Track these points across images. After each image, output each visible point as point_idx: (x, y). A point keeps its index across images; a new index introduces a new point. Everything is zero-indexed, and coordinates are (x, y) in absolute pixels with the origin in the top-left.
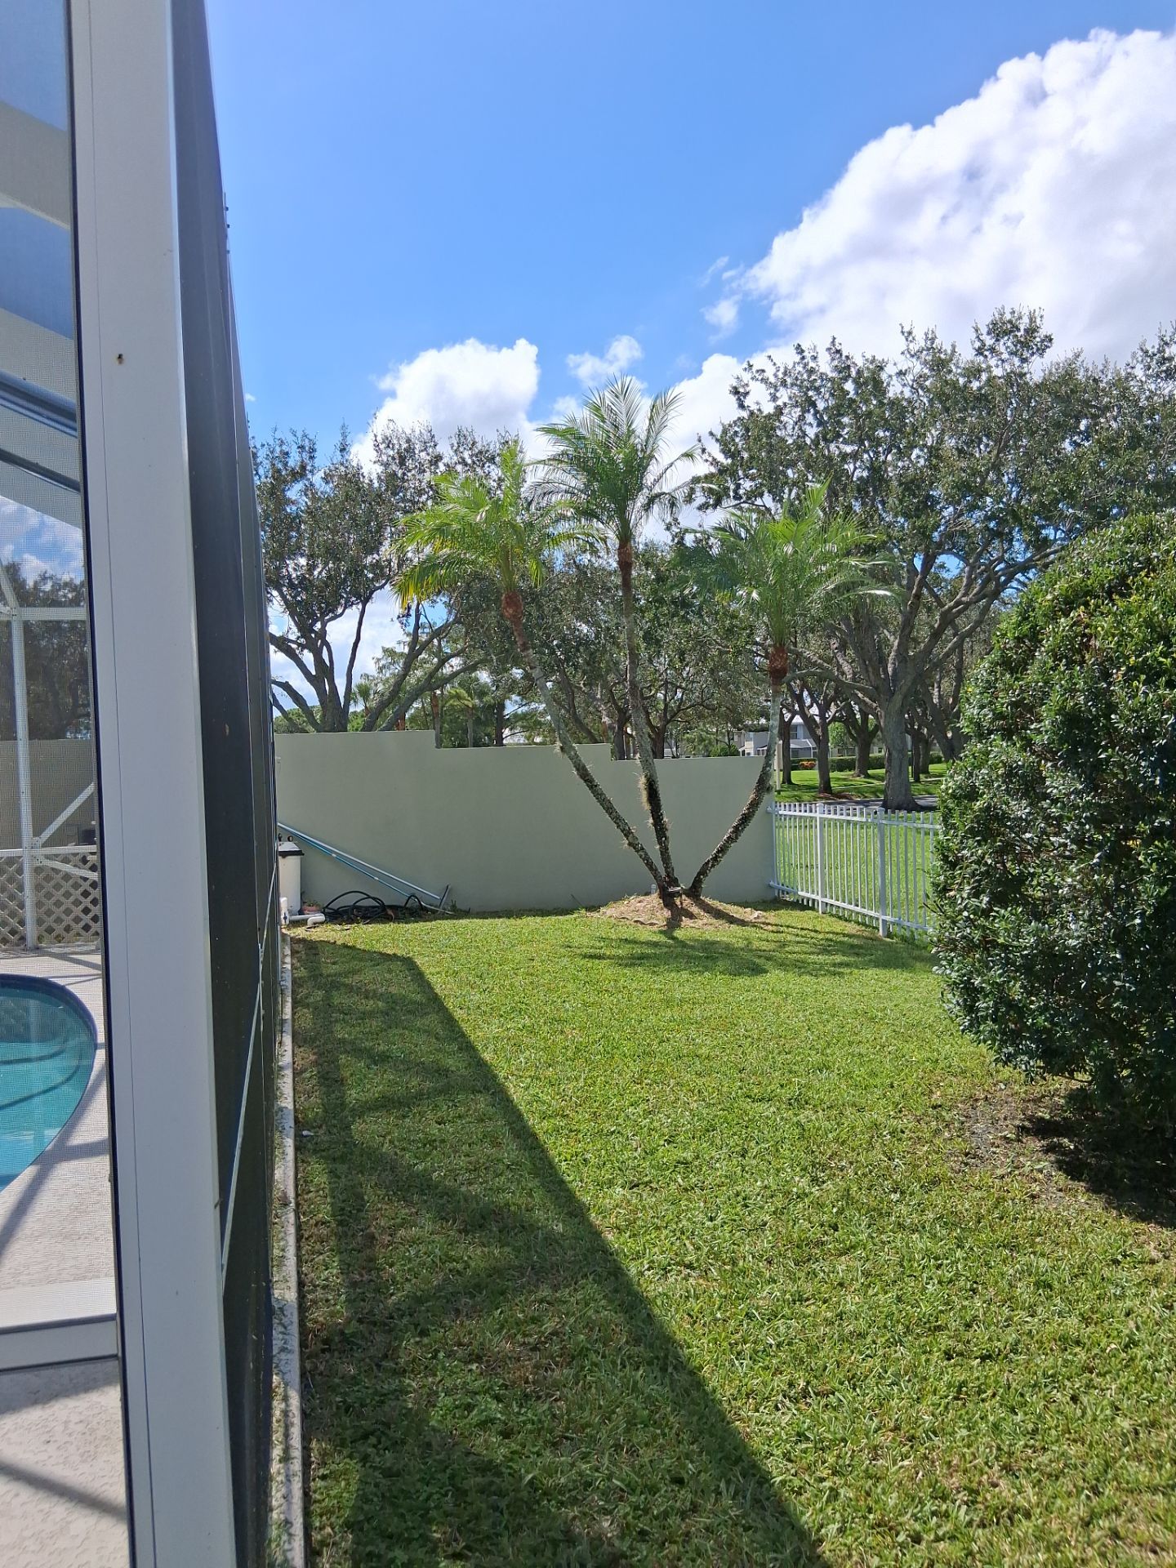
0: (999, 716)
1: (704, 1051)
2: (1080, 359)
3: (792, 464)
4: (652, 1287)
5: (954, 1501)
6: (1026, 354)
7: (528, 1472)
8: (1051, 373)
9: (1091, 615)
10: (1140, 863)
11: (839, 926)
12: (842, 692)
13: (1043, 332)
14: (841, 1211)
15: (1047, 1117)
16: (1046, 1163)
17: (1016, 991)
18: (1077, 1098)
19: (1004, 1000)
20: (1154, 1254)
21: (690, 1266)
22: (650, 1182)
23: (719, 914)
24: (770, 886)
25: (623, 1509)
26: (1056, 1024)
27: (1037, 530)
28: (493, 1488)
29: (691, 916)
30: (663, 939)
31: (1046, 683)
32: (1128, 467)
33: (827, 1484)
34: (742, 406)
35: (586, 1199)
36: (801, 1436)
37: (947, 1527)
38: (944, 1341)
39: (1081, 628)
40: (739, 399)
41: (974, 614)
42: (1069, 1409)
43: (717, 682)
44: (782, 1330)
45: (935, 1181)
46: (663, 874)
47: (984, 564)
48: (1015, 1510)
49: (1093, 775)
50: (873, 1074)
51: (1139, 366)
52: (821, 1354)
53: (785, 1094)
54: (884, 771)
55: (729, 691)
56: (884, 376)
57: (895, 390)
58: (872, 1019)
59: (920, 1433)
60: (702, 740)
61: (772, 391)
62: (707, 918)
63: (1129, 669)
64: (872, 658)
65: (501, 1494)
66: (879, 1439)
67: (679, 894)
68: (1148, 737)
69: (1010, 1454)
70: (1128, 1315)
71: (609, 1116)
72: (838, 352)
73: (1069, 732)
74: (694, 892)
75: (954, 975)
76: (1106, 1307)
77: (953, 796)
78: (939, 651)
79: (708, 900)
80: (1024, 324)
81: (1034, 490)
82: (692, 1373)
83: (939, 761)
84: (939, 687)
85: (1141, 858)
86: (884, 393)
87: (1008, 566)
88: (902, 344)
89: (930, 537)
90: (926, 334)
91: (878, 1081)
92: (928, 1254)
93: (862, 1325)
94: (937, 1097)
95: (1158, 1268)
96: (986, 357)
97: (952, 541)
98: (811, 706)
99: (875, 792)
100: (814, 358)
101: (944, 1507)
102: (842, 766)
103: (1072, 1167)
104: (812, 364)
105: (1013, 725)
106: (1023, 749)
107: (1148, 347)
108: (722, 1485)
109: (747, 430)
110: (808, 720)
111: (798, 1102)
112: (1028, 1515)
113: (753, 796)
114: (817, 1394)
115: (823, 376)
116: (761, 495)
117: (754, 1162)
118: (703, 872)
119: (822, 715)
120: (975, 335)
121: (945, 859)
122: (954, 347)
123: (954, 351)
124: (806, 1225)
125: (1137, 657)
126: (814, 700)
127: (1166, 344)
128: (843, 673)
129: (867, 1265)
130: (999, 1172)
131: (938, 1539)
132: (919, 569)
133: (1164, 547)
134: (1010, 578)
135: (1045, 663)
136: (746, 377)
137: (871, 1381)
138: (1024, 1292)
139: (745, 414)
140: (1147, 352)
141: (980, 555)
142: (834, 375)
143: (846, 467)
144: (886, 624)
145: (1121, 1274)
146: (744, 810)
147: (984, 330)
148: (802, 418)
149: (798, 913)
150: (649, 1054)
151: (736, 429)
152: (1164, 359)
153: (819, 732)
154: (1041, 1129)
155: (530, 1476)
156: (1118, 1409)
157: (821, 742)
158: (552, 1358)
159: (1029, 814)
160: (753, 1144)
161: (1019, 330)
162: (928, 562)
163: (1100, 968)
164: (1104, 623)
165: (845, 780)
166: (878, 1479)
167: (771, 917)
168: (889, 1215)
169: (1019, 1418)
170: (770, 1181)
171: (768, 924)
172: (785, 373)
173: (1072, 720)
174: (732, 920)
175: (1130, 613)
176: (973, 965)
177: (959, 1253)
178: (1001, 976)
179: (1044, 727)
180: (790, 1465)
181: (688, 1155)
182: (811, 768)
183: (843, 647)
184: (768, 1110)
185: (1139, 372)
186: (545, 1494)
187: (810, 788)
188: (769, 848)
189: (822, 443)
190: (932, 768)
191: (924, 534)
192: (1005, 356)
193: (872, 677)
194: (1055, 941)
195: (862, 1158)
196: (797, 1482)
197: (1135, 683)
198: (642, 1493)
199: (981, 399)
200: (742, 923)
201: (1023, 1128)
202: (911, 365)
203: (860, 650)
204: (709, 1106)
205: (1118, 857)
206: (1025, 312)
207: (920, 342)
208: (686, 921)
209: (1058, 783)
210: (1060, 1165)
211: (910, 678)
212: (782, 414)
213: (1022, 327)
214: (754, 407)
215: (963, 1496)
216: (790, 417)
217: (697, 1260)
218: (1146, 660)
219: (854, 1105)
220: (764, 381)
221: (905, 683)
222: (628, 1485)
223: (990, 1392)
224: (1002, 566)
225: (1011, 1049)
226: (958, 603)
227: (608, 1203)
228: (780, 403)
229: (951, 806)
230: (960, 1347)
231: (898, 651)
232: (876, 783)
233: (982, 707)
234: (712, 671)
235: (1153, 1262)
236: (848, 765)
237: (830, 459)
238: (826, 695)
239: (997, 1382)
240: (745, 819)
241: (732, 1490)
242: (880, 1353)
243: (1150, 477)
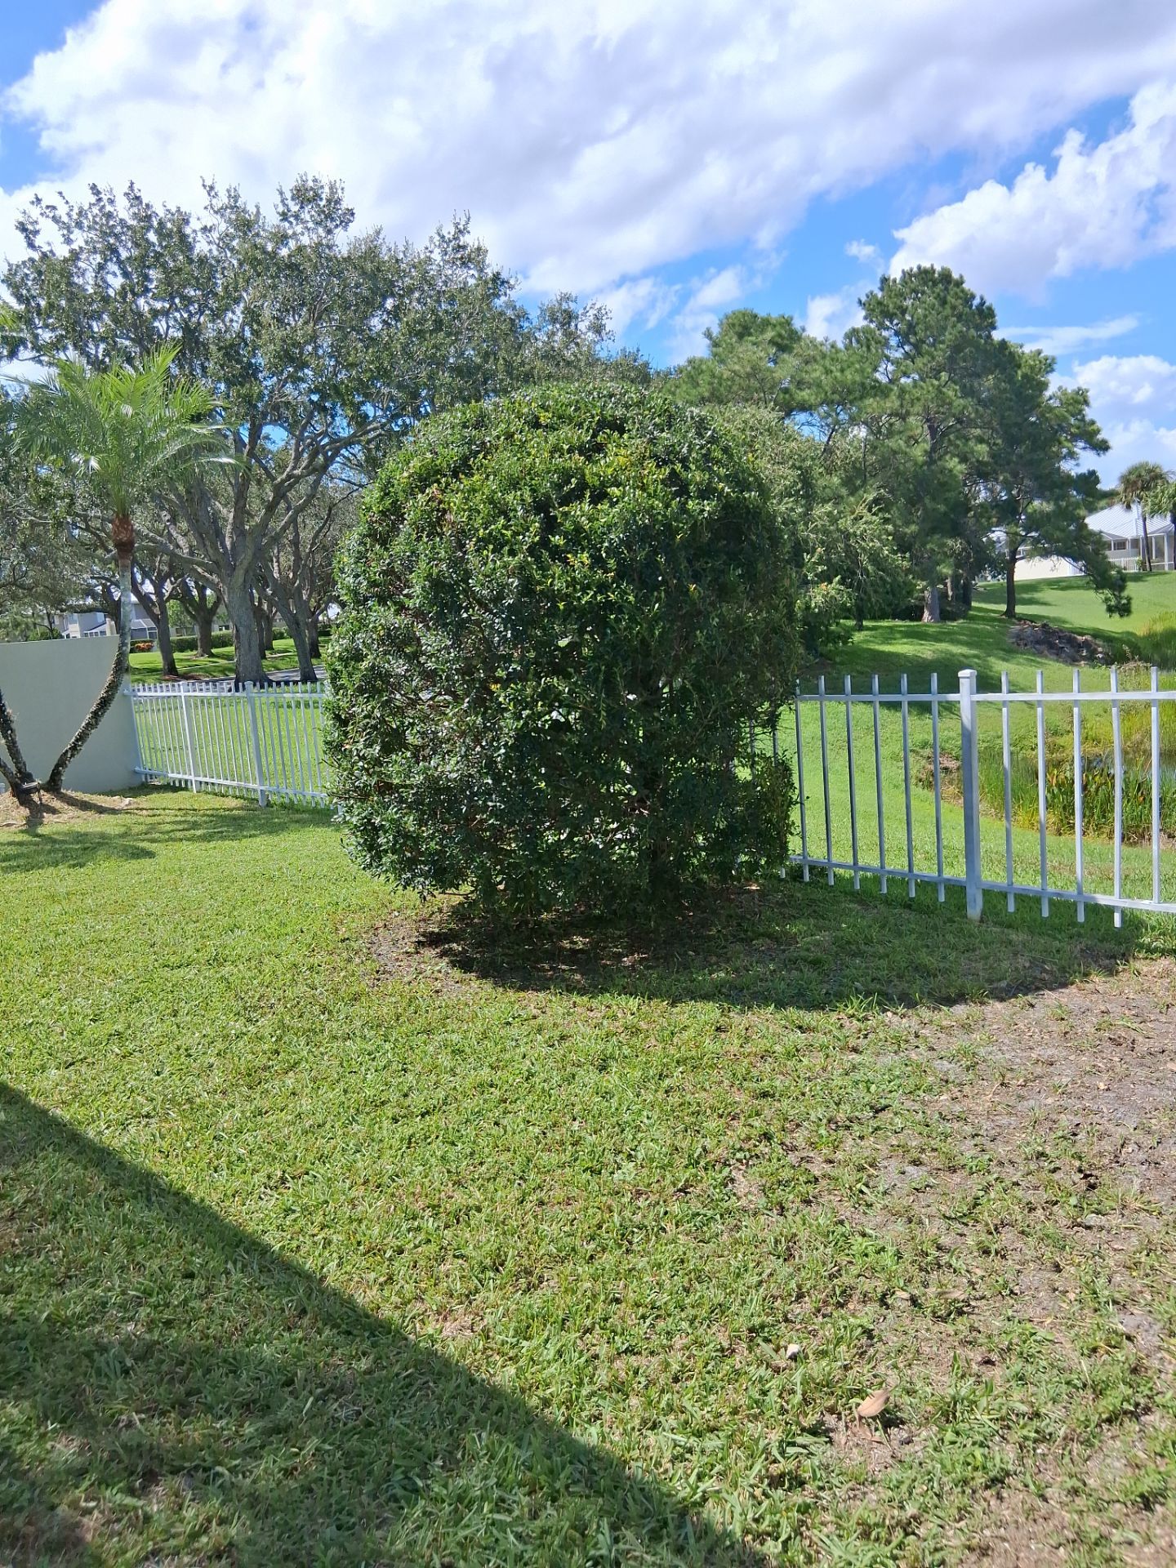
0: (373, 584)
1: (107, 935)
2: (381, 236)
3: (98, 316)
4: (114, 1140)
5: (422, 1218)
6: (330, 225)
7: (41, 1312)
8: (355, 247)
9: (443, 492)
10: (501, 703)
11: (217, 802)
12: (177, 568)
13: (344, 205)
14: (279, 1039)
15: (437, 930)
16: (443, 963)
17: (410, 824)
18: (458, 913)
19: (401, 833)
20: (535, 1012)
21: (148, 1116)
22: (85, 1058)
23: (85, 806)
24: (135, 772)
25: (143, 1312)
26: (446, 846)
27: (357, 407)
28: (10, 1336)
29: (54, 811)
30: (25, 838)
31: (413, 552)
32: (434, 351)
33: (320, 1237)
34: (31, 245)
35: (23, 1087)
36: (288, 1211)
37: (422, 1236)
38: (390, 1111)
39: (435, 504)
40: (27, 237)
41: (303, 488)
42: (495, 1131)
43: (31, 559)
44: (251, 1140)
45: (356, 998)
46: (14, 770)
47: (308, 437)
48: (468, 1208)
49: (459, 630)
50: (282, 924)
51: (437, 251)
52: (289, 1148)
53: (202, 956)
54: (233, 648)
55: (46, 567)
56: (188, 230)
57: (202, 247)
58: (271, 879)
59: (386, 1179)
60: (17, 625)
61: (65, 232)
62: (72, 811)
63: (479, 540)
64: (207, 530)
65: (21, 1337)
66: (353, 1194)
67: (37, 789)
68: (498, 598)
69: (458, 1173)
70: (524, 1057)
71: (21, 1011)
72: (137, 198)
73: (436, 597)
74: (53, 785)
75: (354, 820)
76: (507, 1056)
77: (340, 659)
78: (276, 525)
79: (69, 793)
80: (325, 193)
81: (353, 365)
82: (177, 1194)
83: (281, 636)
84: (278, 561)
85: (501, 699)
86: (190, 248)
87: (333, 441)
88: (205, 199)
89: (255, 406)
90: (228, 191)
91: (289, 930)
92: (362, 1052)
93: (320, 1119)
94: (343, 932)
95: (539, 1021)
96: (291, 223)
97: (278, 412)
98: (143, 583)
99: (224, 670)
100: (111, 201)
101: (416, 1223)
102: (184, 646)
103: (464, 964)
104: (109, 208)
105: (388, 590)
106: (397, 613)
107: (444, 232)
108: (230, 1266)
109: (40, 273)
110: (144, 599)
111: (217, 961)
112: (479, 1210)
113: (110, 678)
114: (293, 1178)
115: (122, 222)
116: (65, 348)
117: (189, 1018)
118: (62, 763)
119: (159, 593)
120: (279, 198)
121: (337, 717)
122: (257, 207)
123: (258, 212)
124: (250, 1057)
125: (486, 529)
126: (145, 575)
127: (460, 231)
128: (178, 546)
129: (313, 1074)
130: (406, 980)
131: (416, 1247)
132: (246, 440)
133: (495, 433)
134: (336, 453)
135: (410, 534)
136: (35, 212)
137: (337, 1155)
138: (445, 1060)
139: (36, 256)
140: (443, 237)
141: (304, 428)
142: (134, 223)
143: (156, 324)
144: (216, 496)
145: (514, 1031)
146: (102, 693)
147: (288, 195)
148: (101, 267)
149: (170, 795)
150: (48, 948)
151: (26, 271)
152: (459, 246)
153: (157, 611)
154: (433, 940)
155: (45, 1314)
156: (528, 1122)
157: (161, 621)
158: (34, 1220)
159: (407, 671)
160: (182, 1004)
161: (321, 199)
162: (255, 433)
163: (476, 794)
164: (456, 500)
165: (188, 660)
166: (360, 1221)
167: (143, 801)
168: (322, 1031)
169: (459, 1147)
170: (208, 1030)
171: (142, 809)
172: (80, 213)
173: (437, 585)
174: (101, 810)
175: (475, 491)
176: (372, 807)
177: (387, 1046)
178: (396, 813)
179: (416, 591)
180: (284, 1234)
181: (120, 1027)
182: (149, 649)
183: (174, 520)
184: (190, 973)
185: (437, 256)
186: (63, 1325)
187: (152, 671)
188: (130, 732)
189: (130, 296)
190: (277, 644)
191: (250, 403)
192: (310, 225)
193: (211, 552)
194: (440, 778)
195: (289, 993)
196: (294, 1244)
197: (485, 552)
198: (158, 1294)
199: (292, 268)
200: (113, 811)
201: (419, 942)
202: (216, 223)
203: (194, 522)
204: (127, 982)
205: (483, 701)
206: (325, 181)
207: (223, 200)
208: (47, 817)
209: (432, 641)
210: (453, 964)
211: (250, 552)
212: (79, 259)
213: (324, 196)
214: (46, 249)
215: (428, 1212)
216: (88, 264)
217: (154, 1109)
218: (490, 534)
219: (270, 953)
220: (56, 220)
221: (245, 558)
222: (144, 1292)
223: (433, 1136)
224: (326, 440)
225: (409, 875)
226: (289, 477)
227: (47, 1085)
228: (75, 246)
229: (339, 668)
230: (404, 1111)
231: (234, 523)
232: (222, 662)
233: (357, 576)
234: (24, 546)
235: (535, 1017)
236: (189, 646)
237: (140, 315)
238: (160, 572)
239: (437, 1127)
240: (104, 703)
241: (239, 1265)
242: (340, 1133)
243: (451, 361)
